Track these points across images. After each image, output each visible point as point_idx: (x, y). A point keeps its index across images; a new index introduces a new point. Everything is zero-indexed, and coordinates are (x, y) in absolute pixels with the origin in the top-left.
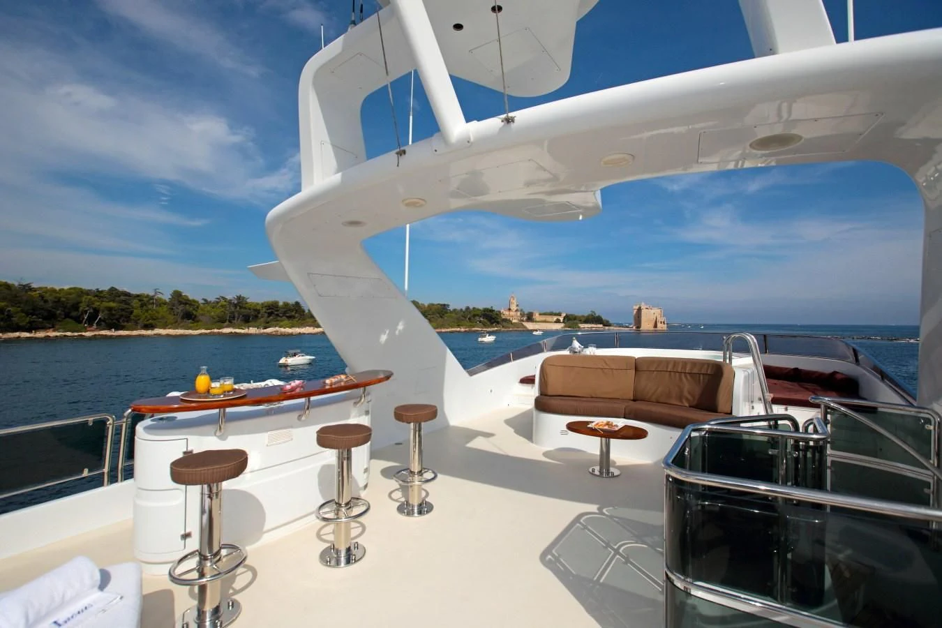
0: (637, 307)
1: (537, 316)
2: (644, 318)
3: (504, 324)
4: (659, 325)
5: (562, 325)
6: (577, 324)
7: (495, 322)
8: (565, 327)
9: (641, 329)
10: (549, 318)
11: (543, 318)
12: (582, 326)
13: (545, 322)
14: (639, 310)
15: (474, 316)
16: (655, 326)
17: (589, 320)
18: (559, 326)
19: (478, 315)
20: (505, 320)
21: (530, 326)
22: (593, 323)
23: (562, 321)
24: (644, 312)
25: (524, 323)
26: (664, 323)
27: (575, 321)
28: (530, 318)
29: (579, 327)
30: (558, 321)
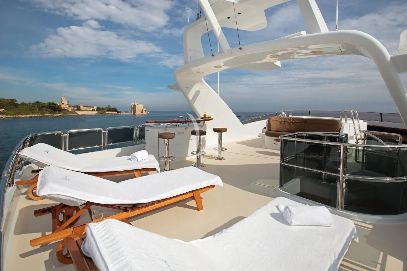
0: (133, 104)
1: (82, 108)
2: (136, 109)
3: (64, 112)
4: (144, 112)
5: (97, 112)
6: (104, 112)
7: (58, 111)
8: (98, 113)
9: (136, 114)
10: (88, 109)
11: (85, 109)
12: (107, 112)
13: (87, 110)
14: (135, 105)
15: (42, 107)
16: (142, 112)
17: (110, 110)
18: (95, 113)
19: (44, 107)
20: (64, 110)
21: (79, 113)
22: (112, 111)
23: (96, 110)
24: (136, 106)
25: (76, 111)
26: (145, 111)
27: (103, 110)
28: (78, 108)
29: (106, 113)
30: (94, 110)
